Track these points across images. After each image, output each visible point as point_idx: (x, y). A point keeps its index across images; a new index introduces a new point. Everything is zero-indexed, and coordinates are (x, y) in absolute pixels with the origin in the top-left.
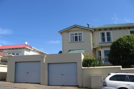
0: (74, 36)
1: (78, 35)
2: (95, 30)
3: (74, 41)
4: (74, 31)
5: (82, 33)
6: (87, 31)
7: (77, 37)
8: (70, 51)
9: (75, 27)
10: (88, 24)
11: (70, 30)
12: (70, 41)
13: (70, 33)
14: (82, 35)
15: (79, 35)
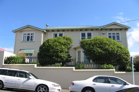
0: (27, 36)
1: (30, 36)
2: (48, 31)
3: (26, 41)
4: (29, 30)
5: (34, 33)
6: (39, 31)
7: (29, 36)
8: (21, 50)
9: (28, 27)
10: (46, 25)
11: (23, 30)
12: (22, 41)
13: (23, 33)
14: (34, 35)
15: (32, 35)
